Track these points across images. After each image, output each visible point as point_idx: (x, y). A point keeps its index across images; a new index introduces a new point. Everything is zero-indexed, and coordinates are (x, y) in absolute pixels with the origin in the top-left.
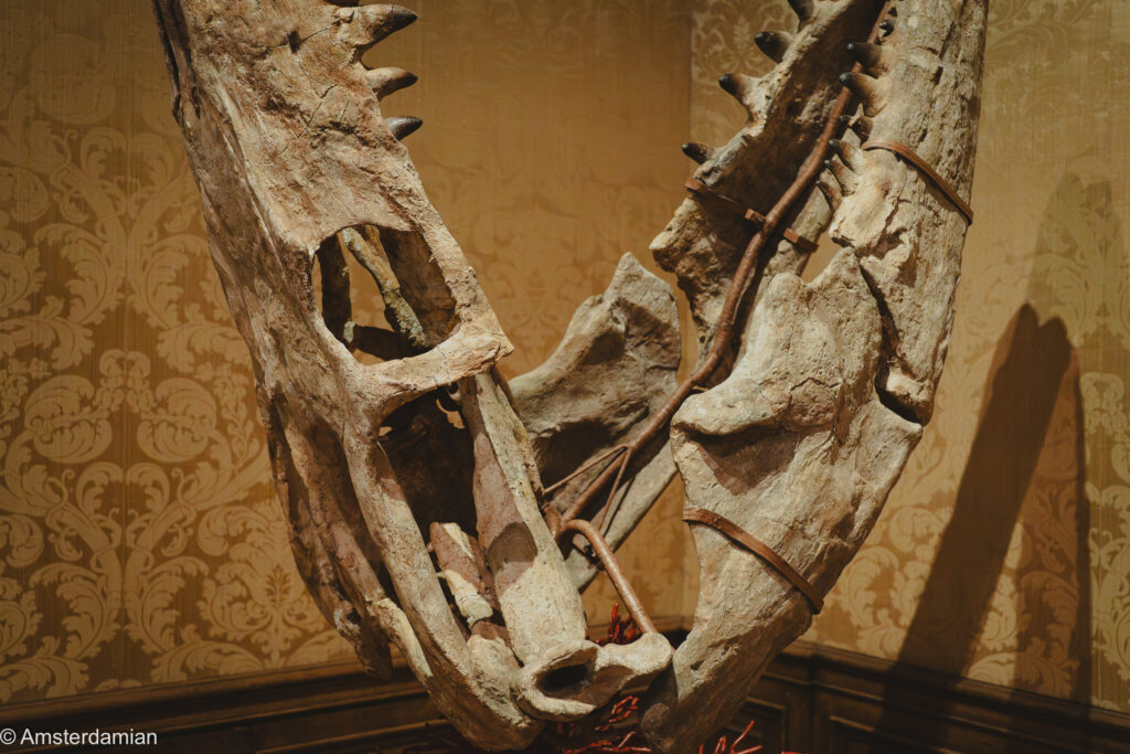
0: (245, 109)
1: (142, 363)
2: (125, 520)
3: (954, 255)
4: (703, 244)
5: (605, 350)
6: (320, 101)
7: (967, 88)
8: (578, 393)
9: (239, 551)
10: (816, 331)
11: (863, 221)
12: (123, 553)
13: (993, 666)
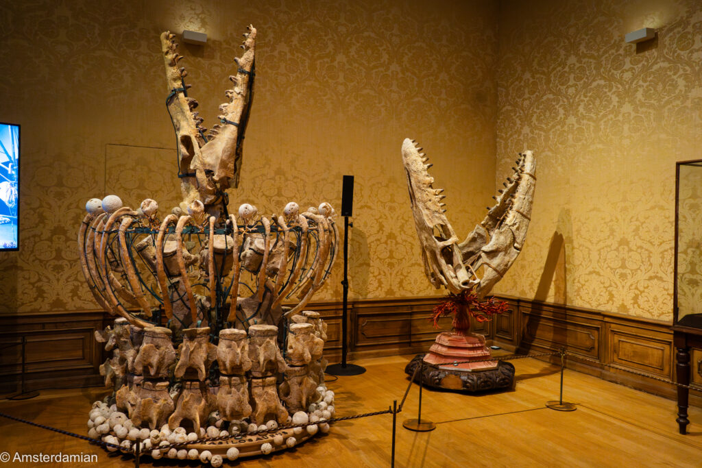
0: (423, 209)
1: (394, 242)
2: (391, 268)
3: (527, 226)
4: (490, 223)
5: (474, 240)
6: (433, 208)
7: (530, 200)
8: (469, 247)
9: (409, 275)
10: (502, 238)
11: (510, 221)
12: (391, 274)
13: (550, 299)
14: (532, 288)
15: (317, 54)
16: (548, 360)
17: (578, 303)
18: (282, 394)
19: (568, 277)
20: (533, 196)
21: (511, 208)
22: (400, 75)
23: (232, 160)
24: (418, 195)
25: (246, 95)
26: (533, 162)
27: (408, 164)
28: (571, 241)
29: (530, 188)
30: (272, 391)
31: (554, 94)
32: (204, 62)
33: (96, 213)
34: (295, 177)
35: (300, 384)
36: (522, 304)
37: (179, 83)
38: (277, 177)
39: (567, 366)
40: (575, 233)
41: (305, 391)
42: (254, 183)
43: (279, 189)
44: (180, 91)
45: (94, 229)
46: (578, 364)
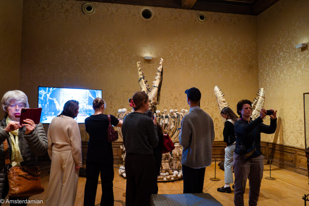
1: (218, 121)
7: (262, 106)
11: (254, 113)
13: (278, 143)
14: (272, 138)
15: (188, 58)
16: (278, 166)
17: (287, 143)
18: (171, 166)
19: (284, 134)
20: (263, 104)
21: (254, 109)
22: (218, 62)
23: (156, 97)
24: (220, 105)
25: (161, 78)
26: (263, 92)
27: (216, 95)
28: (284, 120)
29: (262, 102)
30: (167, 164)
31: (276, 66)
32: (151, 65)
33: (121, 113)
34: (181, 99)
35: (176, 163)
36: (269, 144)
37: (142, 76)
38: (175, 100)
39: (285, 168)
40: (285, 117)
41: (177, 165)
42: (168, 102)
43: (176, 103)
44: (142, 78)
45: (120, 117)
46: (288, 167)
